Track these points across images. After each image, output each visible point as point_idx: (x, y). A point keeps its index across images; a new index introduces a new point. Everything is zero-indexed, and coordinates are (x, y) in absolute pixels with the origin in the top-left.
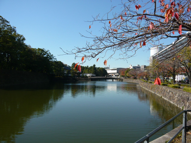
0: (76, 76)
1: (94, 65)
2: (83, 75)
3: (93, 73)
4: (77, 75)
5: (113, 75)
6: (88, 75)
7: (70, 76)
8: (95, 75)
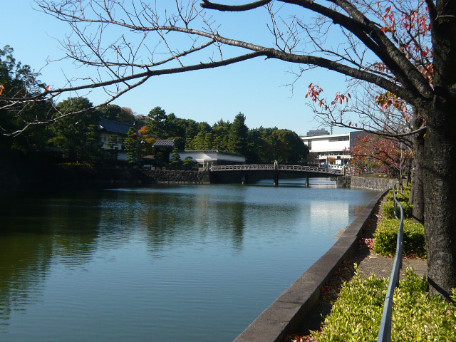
0: (148, 162)
1: (241, 119)
2: (178, 158)
3: (236, 149)
4: (150, 157)
5: (332, 161)
6: (203, 158)
7: (123, 163)
8: (242, 159)
